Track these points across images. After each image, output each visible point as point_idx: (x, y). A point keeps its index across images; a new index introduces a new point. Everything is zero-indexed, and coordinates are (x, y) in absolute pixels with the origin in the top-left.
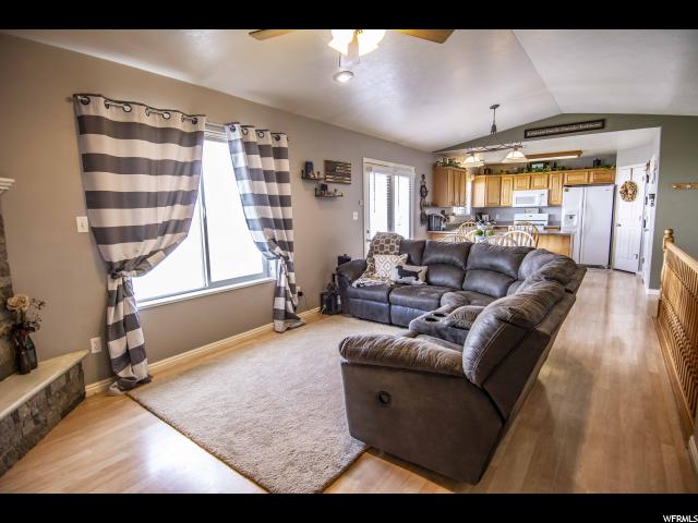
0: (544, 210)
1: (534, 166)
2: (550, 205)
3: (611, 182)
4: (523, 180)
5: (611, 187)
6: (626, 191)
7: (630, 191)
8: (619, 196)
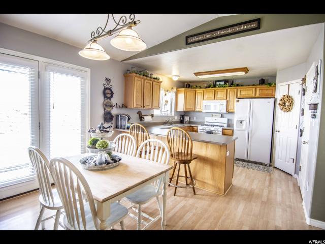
0: (225, 115)
1: (218, 83)
2: (228, 112)
3: (272, 96)
4: (210, 93)
5: (272, 100)
6: (284, 103)
7: (287, 103)
8: (278, 107)
